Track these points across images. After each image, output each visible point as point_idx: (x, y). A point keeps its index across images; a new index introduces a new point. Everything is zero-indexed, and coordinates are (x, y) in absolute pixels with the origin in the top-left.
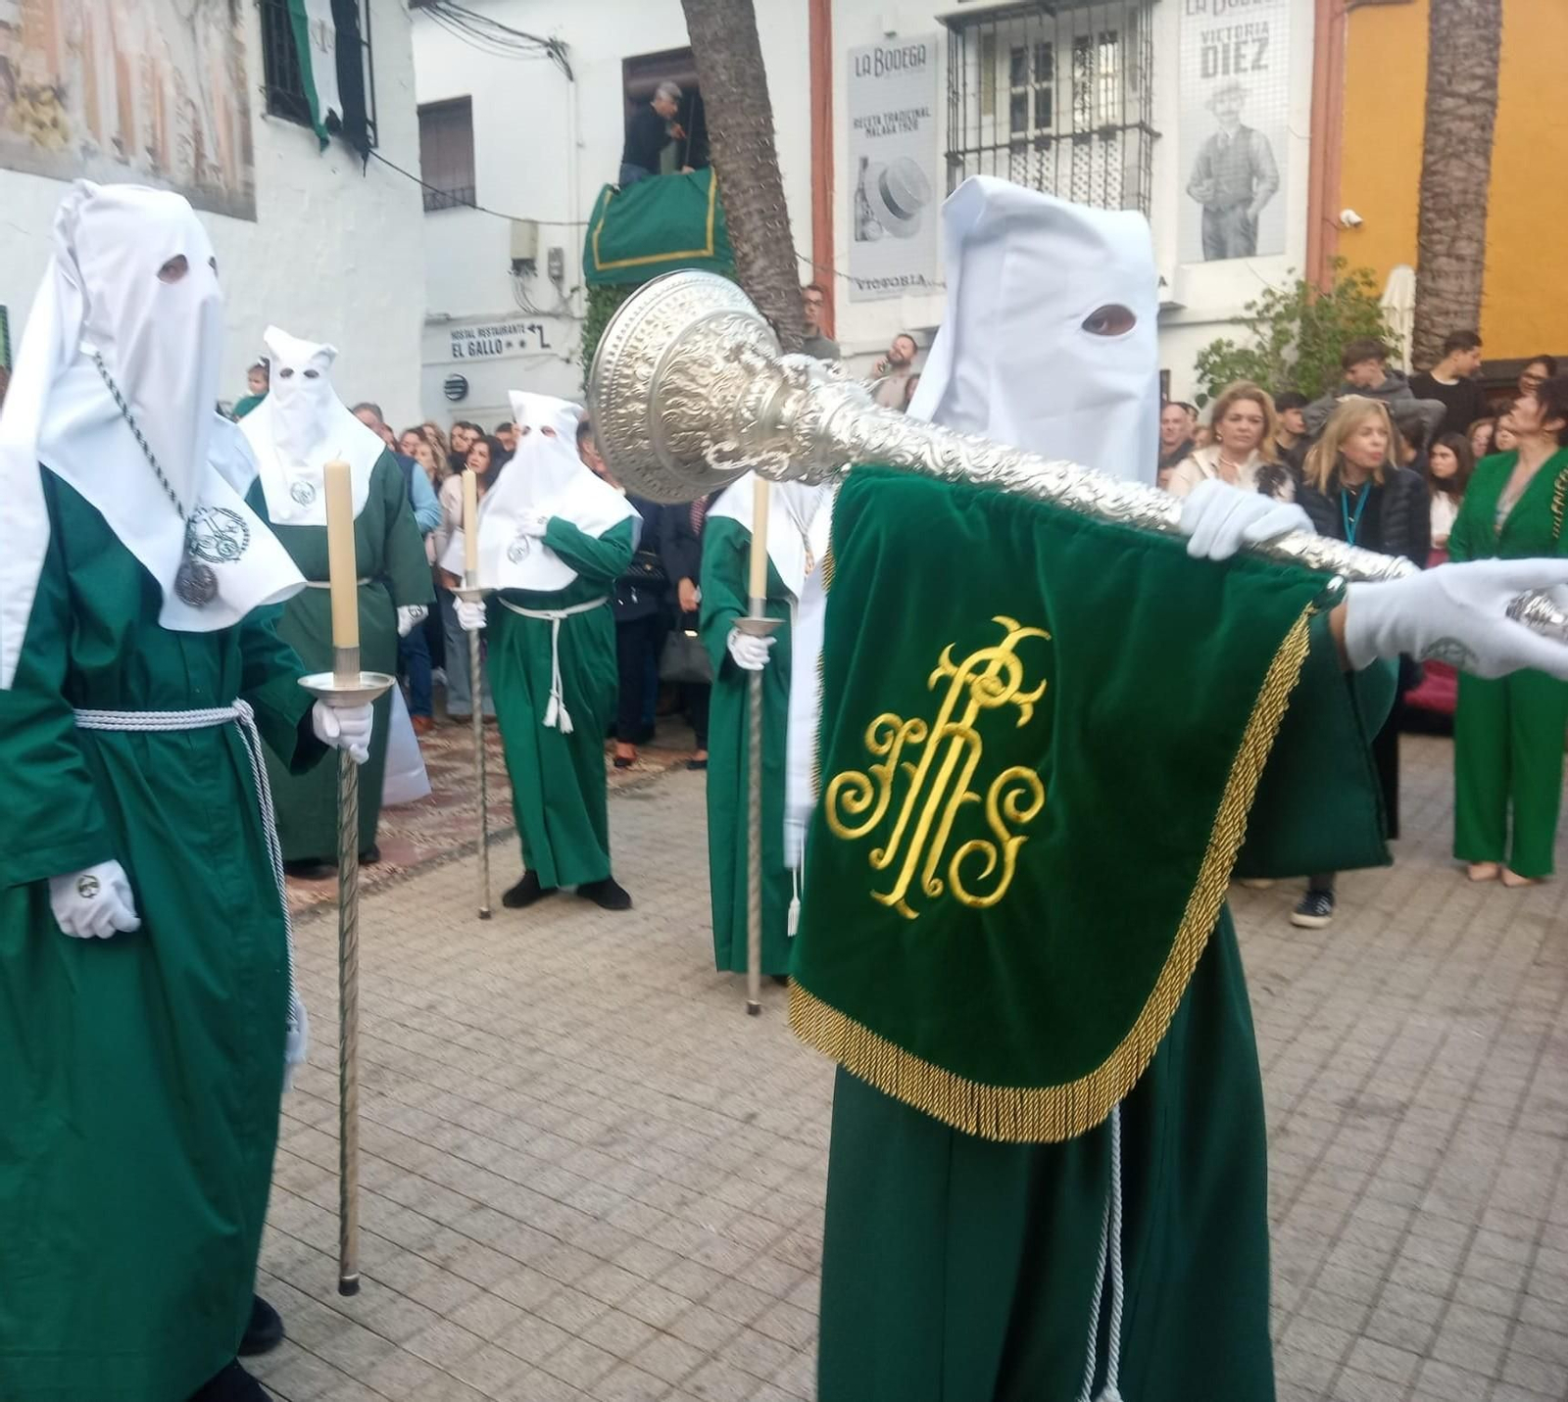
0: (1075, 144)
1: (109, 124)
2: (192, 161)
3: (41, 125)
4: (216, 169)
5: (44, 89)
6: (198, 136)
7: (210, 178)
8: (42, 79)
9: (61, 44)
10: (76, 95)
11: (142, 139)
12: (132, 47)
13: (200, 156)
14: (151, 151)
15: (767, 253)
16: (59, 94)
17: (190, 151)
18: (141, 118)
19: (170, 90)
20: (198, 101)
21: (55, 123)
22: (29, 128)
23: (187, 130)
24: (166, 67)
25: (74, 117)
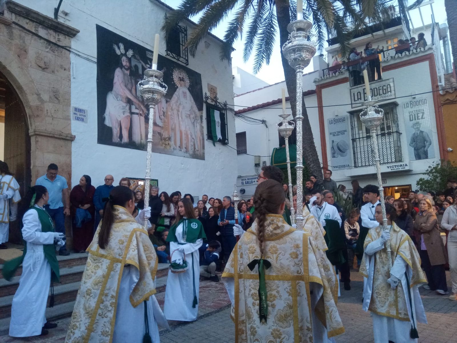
0: (382, 136)
1: (178, 144)
2: (193, 150)
3: (166, 145)
4: (198, 151)
5: (167, 138)
6: (194, 144)
7: (197, 152)
8: (166, 136)
9: (170, 129)
10: (173, 139)
11: (184, 146)
12: (183, 129)
13: (195, 148)
14: (186, 148)
15: (313, 163)
16: (170, 139)
17: (193, 147)
18: (184, 142)
19: (189, 136)
20: (195, 138)
21: (168, 144)
22: (164, 145)
23: (192, 144)
24: (189, 132)
25: (172, 143)
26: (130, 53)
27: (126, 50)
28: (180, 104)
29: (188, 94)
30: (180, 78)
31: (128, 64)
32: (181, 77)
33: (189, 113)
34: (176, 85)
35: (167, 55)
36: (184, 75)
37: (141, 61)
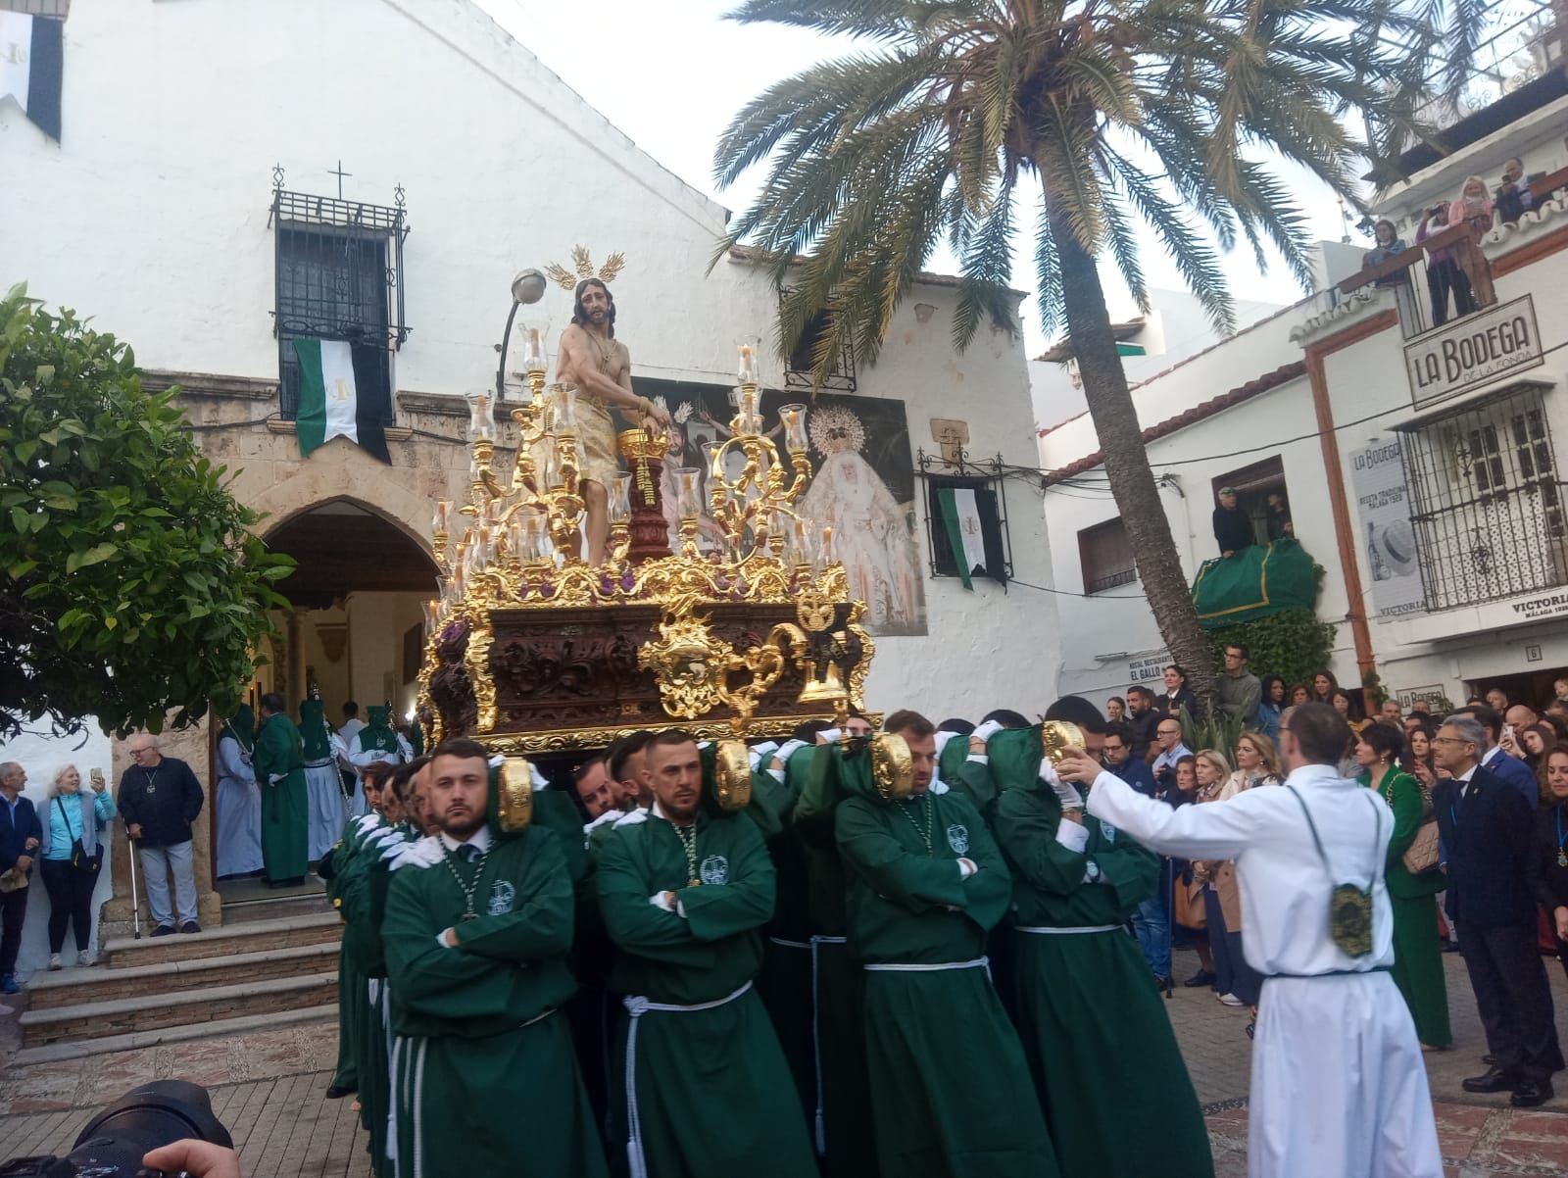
2: (885, 612)
4: (900, 613)
6: (888, 599)
7: (897, 618)
12: (848, 562)
13: (889, 608)
17: (884, 607)
19: (871, 578)
20: (888, 580)
23: (882, 597)
24: (868, 568)
26: (684, 412)
27: (673, 407)
28: (835, 499)
29: (861, 466)
30: (832, 430)
31: (679, 441)
32: (836, 427)
33: (867, 516)
34: (821, 453)
35: (788, 383)
36: (846, 420)
37: (715, 423)
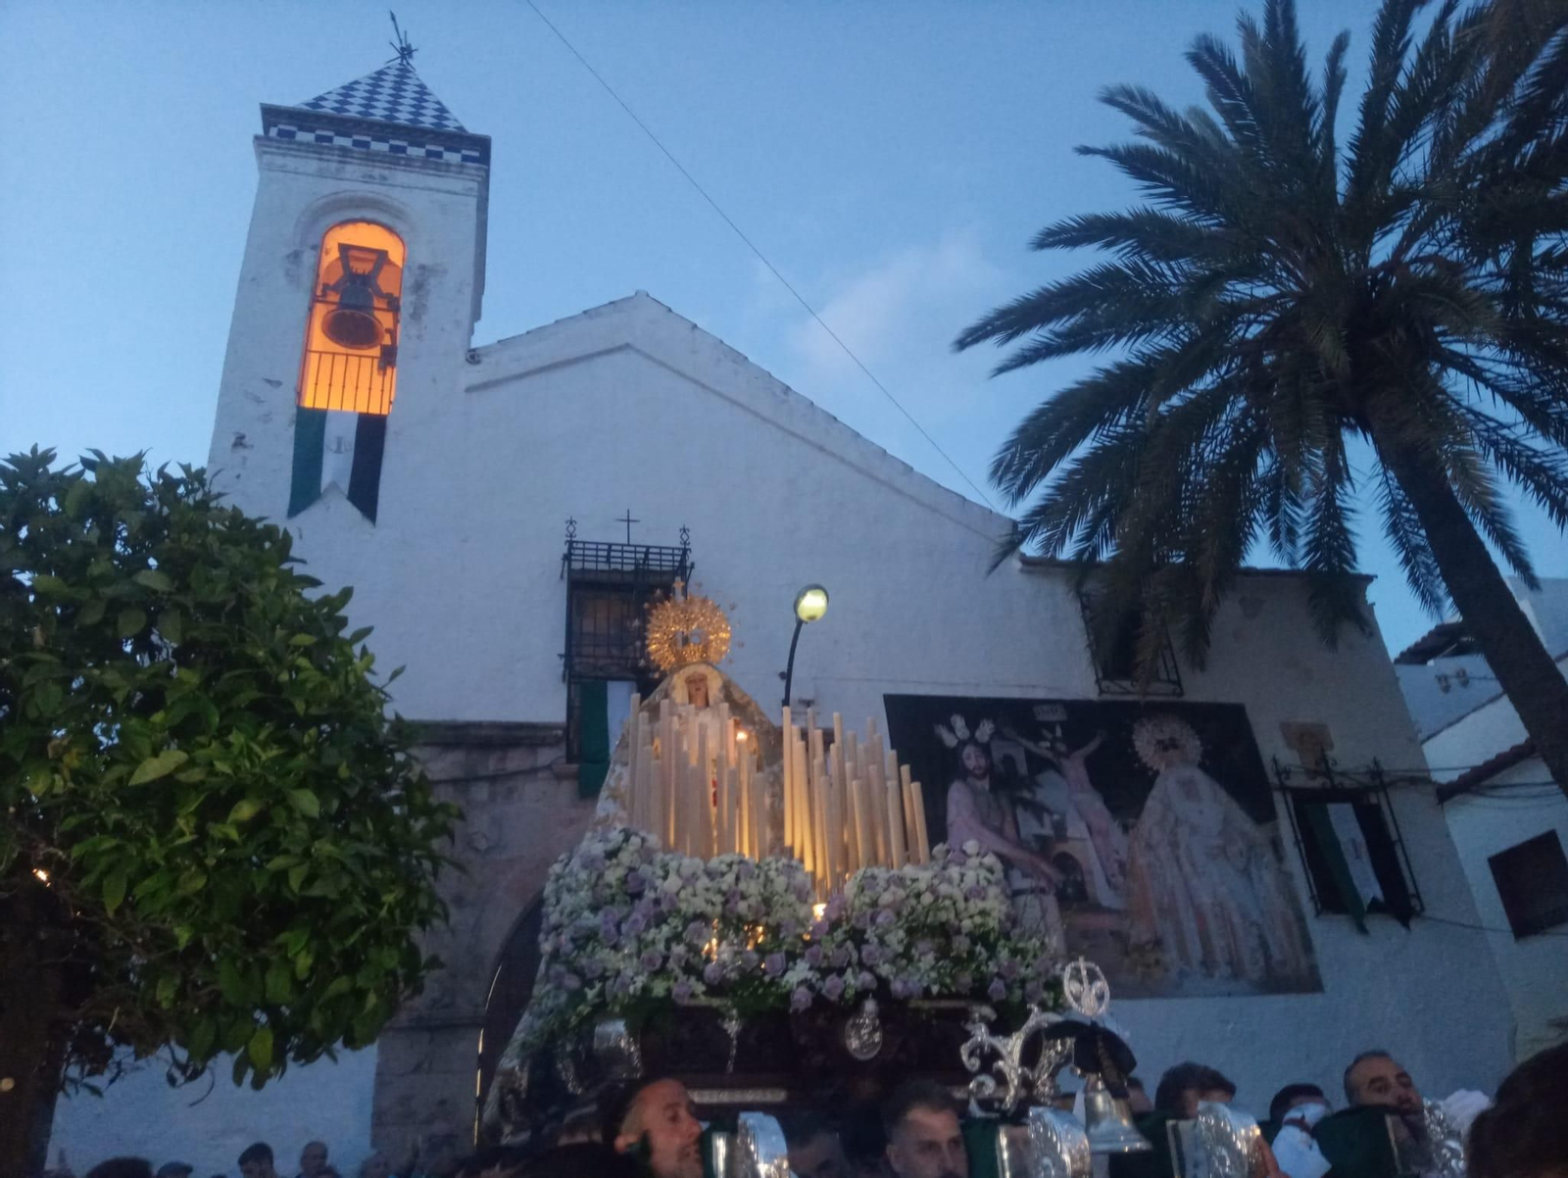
1: (1196, 951)
2: (1262, 963)
3: (1148, 966)
4: (1282, 963)
5: (1147, 943)
6: (1264, 945)
7: (1280, 970)
8: (1145, 937)
9: (1155, 912)
10: (1170, 941)
11: (1220, 957)
12: (1205, 899)
13: (1268, 958)
14: (1230, 963)
16: (1158, 943)
17: (1259, 955)
18: (1218, 943)
19: (1236, 919)
20: (1260, 920)
21: (1157, 962)
22: (1140, 969)
23: (1255, 942)
24: (1232, 905)
25: (1171, 956)
26: (985, 730)
27: (972, 725)
28: (1177, 822)
29: (1204, 783)
30: (1160, 742)
31: (983, 762)
32: (1166, 736)
33: (1218, 842)
34: (1151, 769)
35: (1101, 692)
36: (1173, 728)
37: (1024, 742)
